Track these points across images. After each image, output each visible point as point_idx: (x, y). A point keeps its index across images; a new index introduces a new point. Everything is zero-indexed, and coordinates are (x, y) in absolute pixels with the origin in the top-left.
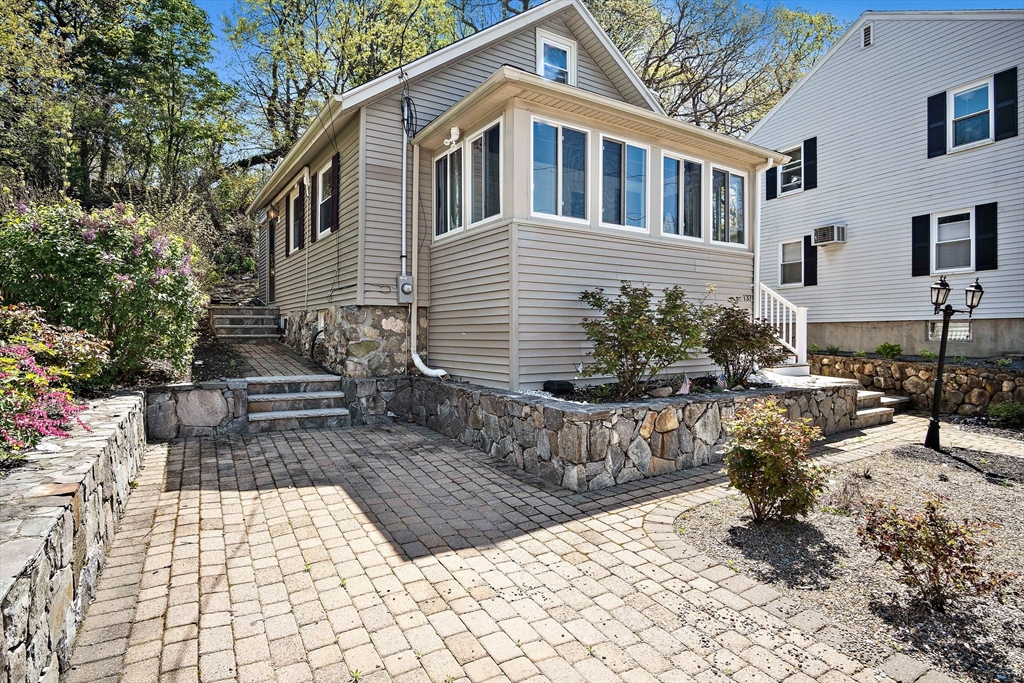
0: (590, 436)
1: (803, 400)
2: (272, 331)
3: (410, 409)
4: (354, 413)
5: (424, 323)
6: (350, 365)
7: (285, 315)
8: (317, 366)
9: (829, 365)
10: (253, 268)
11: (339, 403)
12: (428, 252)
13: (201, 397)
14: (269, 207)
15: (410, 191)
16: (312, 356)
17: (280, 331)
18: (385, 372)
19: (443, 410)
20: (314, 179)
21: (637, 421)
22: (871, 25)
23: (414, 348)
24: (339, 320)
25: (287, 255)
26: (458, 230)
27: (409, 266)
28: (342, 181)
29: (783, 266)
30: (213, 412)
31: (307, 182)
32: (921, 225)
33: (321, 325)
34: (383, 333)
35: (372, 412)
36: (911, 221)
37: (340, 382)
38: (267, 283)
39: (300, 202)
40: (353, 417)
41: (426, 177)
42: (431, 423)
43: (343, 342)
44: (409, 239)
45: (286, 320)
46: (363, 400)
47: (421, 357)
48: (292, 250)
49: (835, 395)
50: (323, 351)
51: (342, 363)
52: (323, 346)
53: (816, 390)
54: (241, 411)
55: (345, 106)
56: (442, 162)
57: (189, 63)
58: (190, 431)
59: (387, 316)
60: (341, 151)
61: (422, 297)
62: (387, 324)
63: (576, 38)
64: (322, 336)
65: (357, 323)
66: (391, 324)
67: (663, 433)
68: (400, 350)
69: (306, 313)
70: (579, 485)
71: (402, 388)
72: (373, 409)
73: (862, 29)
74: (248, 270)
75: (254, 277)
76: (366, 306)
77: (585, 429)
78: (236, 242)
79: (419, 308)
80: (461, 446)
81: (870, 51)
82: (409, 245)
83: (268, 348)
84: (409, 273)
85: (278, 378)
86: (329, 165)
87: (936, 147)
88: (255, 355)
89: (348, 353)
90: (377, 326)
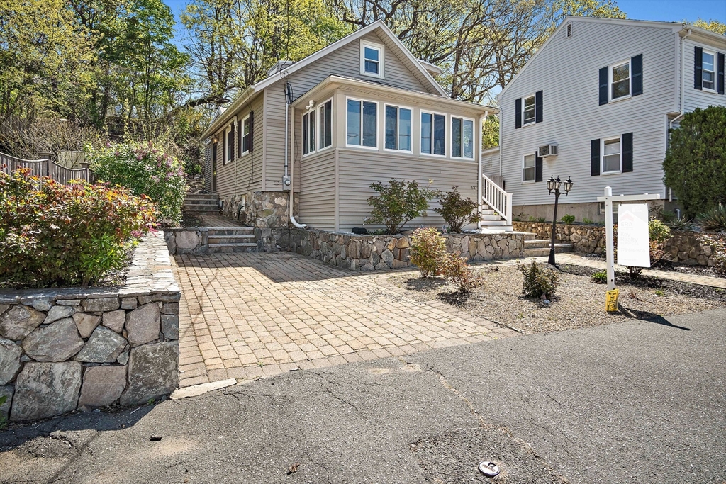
0: (361, 247)
1: (487, 239)
2: (215, 208)
3: (289, 244)
4: (260, 245)
5: (296, 200)
6: (258, 222)
7: (223, 198)
8: (242, 224)
9: (535, 228)
10: (200, 171)
11: (253, 240)
12: (299, 163)
13: (187, 234)
14: (213, 136)
15: (289, 132)
16: (238, 219)
17: (219, 208)
18: (276, 226)
19: (304, 243)
20: (240, 123)
21: (386, 242)
22: (571, 24)
23: (291, 214)
24: (253, 199)
25: (224, 164)
26: (314, 152)
27: (289, 171)
28: (255, 126)
29: (525, 170)
30: (192, 242)
31: (236, 124)
32: (595, 145)
33: (243, 202)
34: (275, 205)
35: (269, 245)
36: (590, 142)
37: (253, 230)
38: (212, 180)
39: (231, 134)
40: (259, 248)
41: (297, 124)
42: (299, 251)
43: (255, 210)
44: (289, 157)
45: (223, 202)
46: (265, 239)
47: (295, 218)
48: (227, 162)
49: (510, 238)
50: (244, 216)
51: (255, 221)
52: (245, 214)
53: (496, 235)
54: (205, 242)
55: (256, 90)
56: (306, 117)
57: (160, 41)
58: (182, 251)
59: (277, 197)
60: (254, 110)
61: (296, 187)
62: (277, 201)
63: (384, 43)
64: (244, 208)
65: (262, 200)
66: (280, 201)
67: (400, 249)
68: (284, 215)
69: (235, 196)
70: (356, 268)
71: (285, 234)
72: (269, 244)
73: (567, 26)
74: (197, 172)
75: (201, 177)
76: (267, 192)
77: (359, 243)
78: (190, 155)
79: (294, 193)
80: (311, 258)
81: (571, 39)
82: (289, 160)
83: (214, 217)
84: (289, 175)
85: (222, 228)
86: (248, 116)
87: (603, 100)
88: (208, 220)
89: (257, 216)
90: (272, 202)
